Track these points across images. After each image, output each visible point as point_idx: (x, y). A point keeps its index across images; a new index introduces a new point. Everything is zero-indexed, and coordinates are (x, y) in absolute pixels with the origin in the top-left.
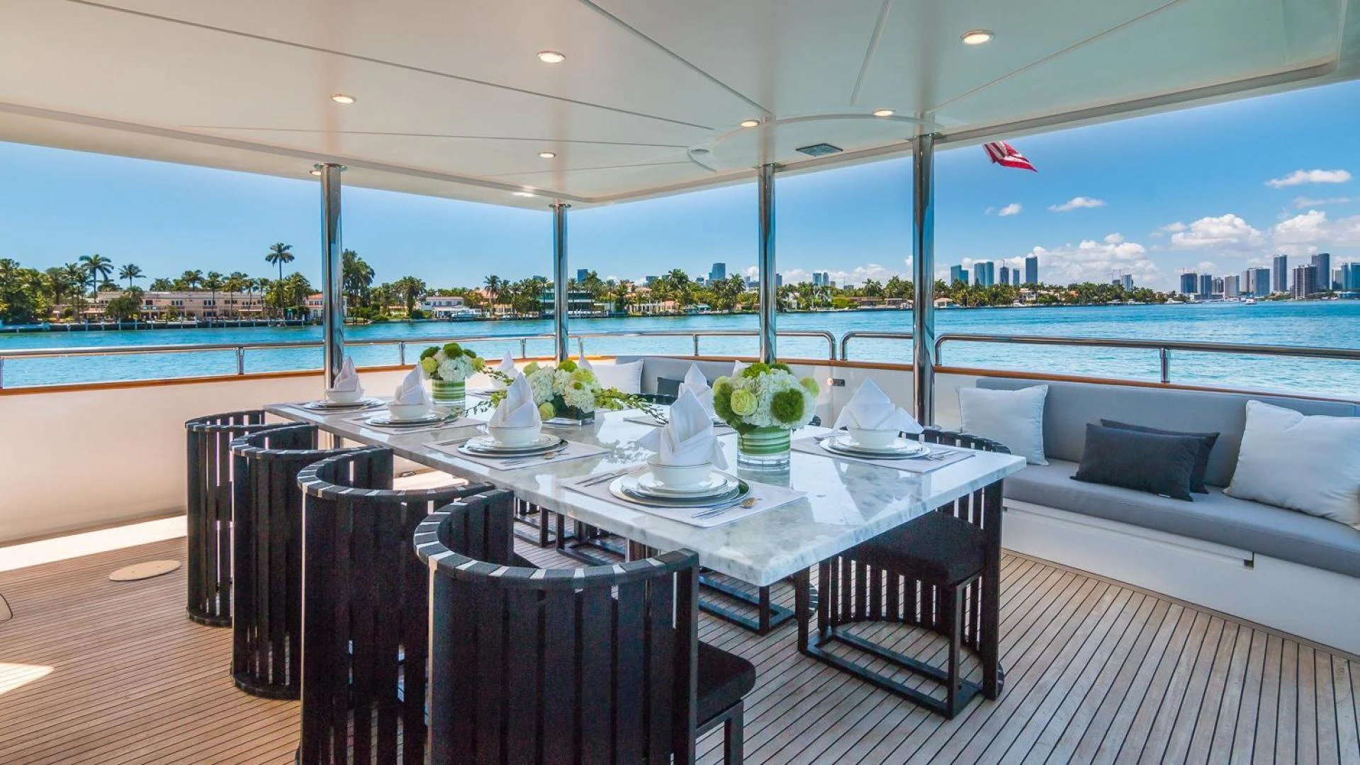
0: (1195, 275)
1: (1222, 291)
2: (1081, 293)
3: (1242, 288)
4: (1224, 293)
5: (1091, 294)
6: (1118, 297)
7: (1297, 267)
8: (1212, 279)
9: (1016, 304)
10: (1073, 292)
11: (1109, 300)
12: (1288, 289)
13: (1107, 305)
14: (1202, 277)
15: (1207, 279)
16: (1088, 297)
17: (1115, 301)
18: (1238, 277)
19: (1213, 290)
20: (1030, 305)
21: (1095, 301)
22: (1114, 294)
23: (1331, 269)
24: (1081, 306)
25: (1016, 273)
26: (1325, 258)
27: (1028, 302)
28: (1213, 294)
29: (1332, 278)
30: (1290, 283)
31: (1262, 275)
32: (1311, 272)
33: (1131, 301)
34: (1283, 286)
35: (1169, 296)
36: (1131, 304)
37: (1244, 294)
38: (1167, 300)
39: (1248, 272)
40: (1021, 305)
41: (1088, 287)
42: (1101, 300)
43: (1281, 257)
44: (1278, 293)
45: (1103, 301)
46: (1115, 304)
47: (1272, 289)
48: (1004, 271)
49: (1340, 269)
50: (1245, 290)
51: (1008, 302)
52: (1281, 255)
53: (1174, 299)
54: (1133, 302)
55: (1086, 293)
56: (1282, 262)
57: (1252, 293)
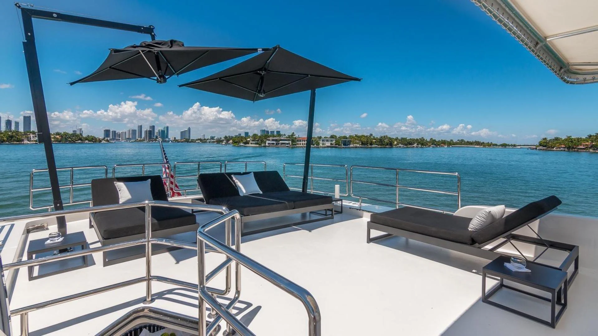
0: (110, 130)
1: (120, 137)
2: (62, 137)
3: (127, 137)
4: (120, 138)
5: (67, 137)
6: (80, 139)
7: (146, 130)
8: (116, 132)
9: (26, 142)
10: (58, 136)
11: (76, 140)
12: (142, 137)
13: (75, 143)
14: (112, 131)
15: (114, 132)
16: (66, 139)
17: (79, 141)
18: (126, 132)
19: (116, 137)
20: (34, 142)
21: (70, 141)
22: (79, 138)
23: (155, 131)
24: (63, 143)
25: (17, 124)
26: (153, 127)
27: (33, 141)
28: (117, 138)
29: (155, 134)
30: (143, 136)
31: (134, 132)
32: (150, 131)
33: (87, 141)
34: (140, 136)
35: (102, 140)
36: (87, 143)
37: (128, 139)
38: (102, 141)
39: (129, 130)
40: (29, 143)
41: (66, 134)
42: (72, 141)
43: (140, 126)
44: (139, 139)
45: (73, 141)
46: (79, 143)
47: (137, 138)
48: (9, 123)
49: (157, 131)
50: (128, 138)
51: (20, 141)
52: (140, 125)
53: (105, 141)
54: (88, 142)
55: (65, 137)
56: (140, 127)
57: (131, 138)
